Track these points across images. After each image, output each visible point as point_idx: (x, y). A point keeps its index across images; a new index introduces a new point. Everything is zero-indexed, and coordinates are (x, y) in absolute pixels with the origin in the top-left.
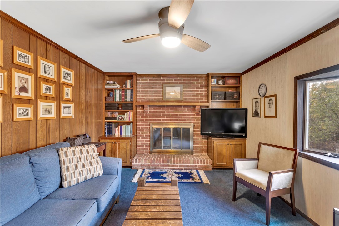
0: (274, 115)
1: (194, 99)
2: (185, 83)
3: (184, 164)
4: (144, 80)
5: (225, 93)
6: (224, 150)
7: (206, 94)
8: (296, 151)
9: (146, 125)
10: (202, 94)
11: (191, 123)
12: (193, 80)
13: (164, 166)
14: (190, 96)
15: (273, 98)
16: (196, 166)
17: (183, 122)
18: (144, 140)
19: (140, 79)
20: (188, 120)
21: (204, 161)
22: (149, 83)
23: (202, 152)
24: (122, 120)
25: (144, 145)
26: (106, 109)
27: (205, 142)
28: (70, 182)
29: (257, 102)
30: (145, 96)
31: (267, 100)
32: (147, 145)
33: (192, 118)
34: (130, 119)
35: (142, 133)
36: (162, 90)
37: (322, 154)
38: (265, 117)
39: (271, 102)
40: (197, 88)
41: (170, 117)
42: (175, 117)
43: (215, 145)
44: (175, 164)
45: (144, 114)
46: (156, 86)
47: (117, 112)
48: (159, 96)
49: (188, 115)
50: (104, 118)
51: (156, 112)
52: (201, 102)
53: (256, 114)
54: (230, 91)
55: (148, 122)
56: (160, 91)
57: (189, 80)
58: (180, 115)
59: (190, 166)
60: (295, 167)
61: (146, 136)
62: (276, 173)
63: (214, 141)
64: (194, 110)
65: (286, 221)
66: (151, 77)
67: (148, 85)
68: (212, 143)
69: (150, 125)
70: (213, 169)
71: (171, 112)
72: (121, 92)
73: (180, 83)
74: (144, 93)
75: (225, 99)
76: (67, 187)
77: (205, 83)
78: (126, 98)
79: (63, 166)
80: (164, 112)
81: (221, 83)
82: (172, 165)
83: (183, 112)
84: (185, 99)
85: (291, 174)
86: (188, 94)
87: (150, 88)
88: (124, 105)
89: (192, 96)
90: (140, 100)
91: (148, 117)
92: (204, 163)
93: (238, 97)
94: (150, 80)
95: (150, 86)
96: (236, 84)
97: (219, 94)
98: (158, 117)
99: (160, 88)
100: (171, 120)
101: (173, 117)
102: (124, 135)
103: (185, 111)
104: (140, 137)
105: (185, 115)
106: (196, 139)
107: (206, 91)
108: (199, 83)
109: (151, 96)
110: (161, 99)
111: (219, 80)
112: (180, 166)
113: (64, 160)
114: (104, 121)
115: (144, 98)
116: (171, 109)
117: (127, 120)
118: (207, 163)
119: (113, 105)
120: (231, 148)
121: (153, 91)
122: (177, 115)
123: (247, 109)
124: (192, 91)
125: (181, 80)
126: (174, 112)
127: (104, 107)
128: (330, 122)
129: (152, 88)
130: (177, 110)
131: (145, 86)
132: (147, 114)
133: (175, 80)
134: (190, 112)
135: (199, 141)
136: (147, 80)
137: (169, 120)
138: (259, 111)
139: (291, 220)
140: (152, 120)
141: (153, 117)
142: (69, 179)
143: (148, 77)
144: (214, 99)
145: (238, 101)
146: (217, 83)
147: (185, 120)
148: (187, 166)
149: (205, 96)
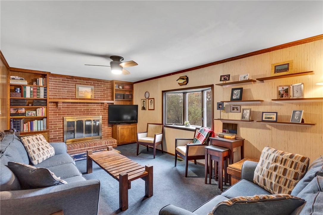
0: (153, 109)
1: (102, 98)
2: (95, 85)
3: (98, 146)
4: (56, 79)
5: (124, 94)
6: (125, 132)
7: (110, 94)
8: (163, 124)
9: (59, 119)
10: (108, 94)
11: (100, 115)
12: (101, 84)
13: (81, 150)
14: (98, 95)
15: (153, 100)
16: (107, 146)
17: (94, 115)
18: (57, 132)
19: (53, 78)
20: (97, 114)
21: (112, 141)
22: (62, 82)
23: (108, 137)
24: (33, 115)
25: (57, 137)
26: (11, 105)
27: (110, 129)
28: (38, 160)
29: (144, 101)
30: (58, 93)
31: (150, 100)
32: (61, 137)
33: (101, 112)
34: (43, 114)
35: (55, 127)
36: (74, 89)
37: (171, 125)
38: (149, 110)
39: (151, 102)
40: (104, 90)
41: (82, 112)
42: (87, 112)
43: (119, 129)
44: (91, 147)
45: (57, 110)
46: (69, 85)
47: (24, 108)
48: (72, 94)
49: (97, 110)
50: (9, 114)
51: (69, 108)
52: (107, 100)
53: (144, 108)
54: (126, 93)
55: (61, 117)
56: (73, 90)
57: (98, 84)
58: (91, 110)
59: (102, 147)
60: (163, 132)
61: (59, 129)
62: (157, 135)
63: (119, 126)
64: (102, 106)
65: (160, 156)
66: (64, 77)
67: (61, 84)
68: (118, 128)
69: (63, 119)
70: (118, 146)
71: (83, 108)
72: (32, 89)
73: (90, 85)
74: (56, 91)
75: (124, 99)
76: (37, 164)
77: (110, 86)
78: (39, 95)
79: (29, 150)
80: (77, 108)
81: (121, 87)
82: (88, 148)
83: (94, 108)
84: (95, 97)
85: (162, 134)
86: (98, 93)
87: (63, 87)
88: (35, 101)
89: (101, 96)
90: (52, 97)
91: (61, 112)
92: (112, 143)
93: (131, 98)
94: (62, 80)
95: (64, 85)
96: (130, 89)
97: (120, 95)
98: (71, 112)
99: (73, 88)
100: (83, 114)
101: (85, 112)
102: (35, 129)
103: (95, 106)
104: (53, 130)
105: (95, 110)
106: (104, 127)
107: (110, 92)
108: (106, 86)
109: (64, 94)
110: (74, 97)
111: (120, 86)
112: (95, 148)
113: (28, 146)
114: (9, 117)
115: (57, 95)
116: (83, 105)
117: (39, 115)
118: (114, 143)
119: (21, 101)
120: (129, 130)
121: (66, 90)
122: (88, 110)
123: (138, 105)
124: (100, 92)
125: (92, 83)
126: (86, 108)
127: (9, 103)
128: (173, 113)
129: (65, 87)
130: (88, 106)
131: (57, 84)
132: (60, 110)
133: (86, 82)
134: (98, 108)
135: (106, 129)
136: (60, 80)
137: (81, 114)
138: (145, 107)
139: (162, 155)
140: (65, 115)
141: (66, 112)
142: (37, 159)
143: (61, 77)
144: (117, 99)
145: (131, 100)
146: (119, 87)
147: (95, 114)
148: (100, 147)
149: (110, 96)
